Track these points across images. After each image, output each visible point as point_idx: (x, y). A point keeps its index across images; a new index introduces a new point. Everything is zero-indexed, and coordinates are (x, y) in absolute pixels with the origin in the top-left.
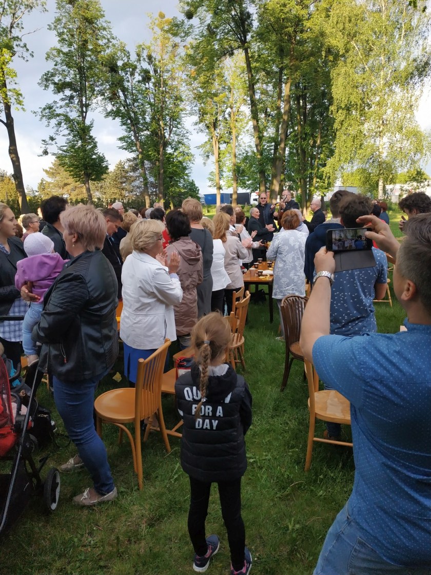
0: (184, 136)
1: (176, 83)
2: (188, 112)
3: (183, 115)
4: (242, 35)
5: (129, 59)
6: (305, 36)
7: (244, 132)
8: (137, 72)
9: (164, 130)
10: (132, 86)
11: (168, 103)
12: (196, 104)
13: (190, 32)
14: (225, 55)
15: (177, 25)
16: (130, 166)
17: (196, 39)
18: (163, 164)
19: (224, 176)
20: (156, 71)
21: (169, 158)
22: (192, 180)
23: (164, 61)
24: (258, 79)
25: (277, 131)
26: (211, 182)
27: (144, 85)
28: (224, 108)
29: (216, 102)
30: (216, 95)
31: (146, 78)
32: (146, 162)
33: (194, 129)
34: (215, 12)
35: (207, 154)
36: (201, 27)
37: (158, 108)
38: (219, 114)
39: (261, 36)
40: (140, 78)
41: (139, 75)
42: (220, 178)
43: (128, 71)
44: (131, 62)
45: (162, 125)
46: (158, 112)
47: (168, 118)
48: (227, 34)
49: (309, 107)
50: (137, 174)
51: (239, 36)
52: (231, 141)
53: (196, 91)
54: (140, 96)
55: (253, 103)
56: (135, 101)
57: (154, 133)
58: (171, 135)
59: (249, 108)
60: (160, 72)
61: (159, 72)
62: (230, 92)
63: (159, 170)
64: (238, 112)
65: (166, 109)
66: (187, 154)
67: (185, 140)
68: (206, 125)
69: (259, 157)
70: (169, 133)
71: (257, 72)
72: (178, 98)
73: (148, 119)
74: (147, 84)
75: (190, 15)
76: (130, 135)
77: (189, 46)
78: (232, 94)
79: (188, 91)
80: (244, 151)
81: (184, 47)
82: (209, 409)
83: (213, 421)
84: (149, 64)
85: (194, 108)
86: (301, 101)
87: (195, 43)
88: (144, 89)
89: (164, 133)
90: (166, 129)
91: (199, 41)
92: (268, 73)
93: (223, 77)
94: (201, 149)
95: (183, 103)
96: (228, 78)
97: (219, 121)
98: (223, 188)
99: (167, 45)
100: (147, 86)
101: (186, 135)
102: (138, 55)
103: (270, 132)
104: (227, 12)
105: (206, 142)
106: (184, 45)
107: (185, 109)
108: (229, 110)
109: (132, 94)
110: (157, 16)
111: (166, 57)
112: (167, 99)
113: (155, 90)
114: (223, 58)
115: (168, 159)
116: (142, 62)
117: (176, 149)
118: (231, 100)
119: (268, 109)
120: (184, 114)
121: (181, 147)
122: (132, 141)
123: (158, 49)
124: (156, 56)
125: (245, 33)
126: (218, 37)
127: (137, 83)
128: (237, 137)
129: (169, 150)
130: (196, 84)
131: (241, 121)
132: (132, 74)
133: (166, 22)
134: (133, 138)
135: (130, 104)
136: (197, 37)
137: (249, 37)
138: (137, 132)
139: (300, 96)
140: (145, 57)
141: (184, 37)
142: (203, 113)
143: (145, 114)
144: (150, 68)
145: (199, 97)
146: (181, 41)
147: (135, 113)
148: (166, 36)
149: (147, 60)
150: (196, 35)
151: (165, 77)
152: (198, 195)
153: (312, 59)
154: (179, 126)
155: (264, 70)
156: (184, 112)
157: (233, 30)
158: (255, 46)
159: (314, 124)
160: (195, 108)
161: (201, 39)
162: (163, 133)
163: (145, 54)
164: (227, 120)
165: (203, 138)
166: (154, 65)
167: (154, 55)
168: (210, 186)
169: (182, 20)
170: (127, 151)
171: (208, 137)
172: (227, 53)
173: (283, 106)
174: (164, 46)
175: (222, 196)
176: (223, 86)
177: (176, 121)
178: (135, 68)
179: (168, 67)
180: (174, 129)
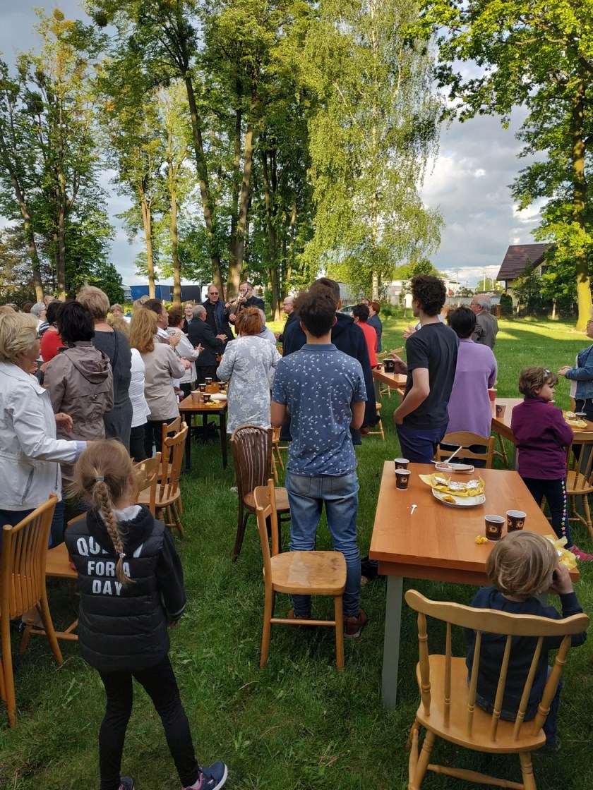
0: (98, 199)
1: (84, 118)
2: (102, 163)
3: (95, 168)
4: (182, 58)
5: (7, 75)
6: (272, 69)
7: (188, 198)
8: (20, 97)
9: (65, 187)
10: (12, 117)
11: (71, 148)
12: (116, 153)
13: (103, 46)
14: (157, 84)
15: (82, 33)
16: (10, 240)
17: (113, 57)
18: (65, 239)
19: (160, 260)
20: (50, 98)
21: (73, 229)
22: (111, 264)
23: (63, 84)
24: (207, 124)
25: (236, 198)
26: (140, 268)
27: (31, 118)
28: (157, 162)
29: (145, 152)
30: (145, 141)
31: (35, 106)
32: (37, 235)
33: (114, 189)
34: (140, 21)
35: (133, 227)
36: (120, 39)
37: (55, 155)
38: (150, 169)
39: (210, 62)
40: (26, 107)
41: (24, 101)
42: (154, 263)
43: (4, 94)
44: (9, 81)
45: (62, 181)
46: (55, 160)
47: (71, 169)
48: (161, 54)
49: (279, 167)
50: (22, 252)
51: (177, 58)
52: (170, 210)
53: (114, 134)
54: (25, 134)
55: (200, 158)
56: (18, 140)
57: (49, 191)
58: (77, 196)
59: (194, 164)
60: (58, 100)
61: (55, 99)
62: (167, 138)
63: (58, 248)
64: (179, 168)
65: (69, 156)
66: (103, 225)
67: (99, 205)
68: (131, 184)
69: (210, 234)
70: (73, 192)
71: (205, 114)
72: (87, 141)
73: (39, 170)
74: (37, 116)
75: (102, 21)
76: (10, 193)
77: (102, 65)
78: (170, 142)
79: (102, 132)
80: (189, 226)
81: (95, 66)
82: (110, 566)
83: (116, 583)
84: (40, 87)
85: (112, 158)
86: (269, 160)
87: (111, 62)
88: (31, 123)
89: (66, 192)
90: (69, 187)
91: (117, 61)
92: (222, 117)
93: (156, 115)
94: (124, 219)
95: (95, 150)
96: (164, 118)
97: (151, 179)
98: (159, 277)
99: (67, 61)
100: (37, 119)
101: (100, 196)
102: (21, 71)
103: (226, 200)
104: (159, 22)
105: (132, 209)
106: (95, 63)
107: (98, 158)
108: (165, 165)
109: (12, 130)
110: (50, 14)
111: (67, 78)
112: (69, 142)
113: (50, 127)
114: (155, 88)
115: (73, 232)
116: (27, 81)
117: (84, 218)
118: (168, 150)
119: (223, 167)
120: (96, 165)
121: (94, 215)
122: (13, 201)
123: (55, 65)
124: (52, 75)
125: (186, 56)
126: (146, 58)
127: (20, 114)
128: (178, 205)
129: (74, 218)
130: (114, 123)
131: (183, 181)
132: (12, 99)
133: (66, 25)
134: (14, 197)
135: (9, 145)
136: (114, 54)
137: (192, 62)
138: (21, 188)
139: (268, 152)
140: (33, 75)
141: (94, 51)
142: (126, 167)
143: (33, 162)
144: (41, 92)
145: (119, 142)
146: (90, 58)
147: (17, 159)
148: (66, 47)
149: (35, 80)
150: (113, 51)
151: (66, 109)
152: (121, 287)
153: (282, 103)
154: (90, 183)
155: (216, 111)
156: (97, 163)
157: (169, 50)
158: (201, 76)
159: (286, 192)
160: (114, 158)
161: (120, 57)
162: (63, 191)
163: (32, 70)
164: (162, 179)
165: (127, 203)
166: (48, 89)
167: (47, 73)
168: (139, 274)
169: (90, 26)
170: (4, 217)
171: (135, 202)
172: (161, 81)
173: (243, 165)
174: (63, 62)
175: (158, 288)
176: (156, 129)
177: (84, 176)
178: (17, 90)
179: (70, 94)
180: (82, 187)
